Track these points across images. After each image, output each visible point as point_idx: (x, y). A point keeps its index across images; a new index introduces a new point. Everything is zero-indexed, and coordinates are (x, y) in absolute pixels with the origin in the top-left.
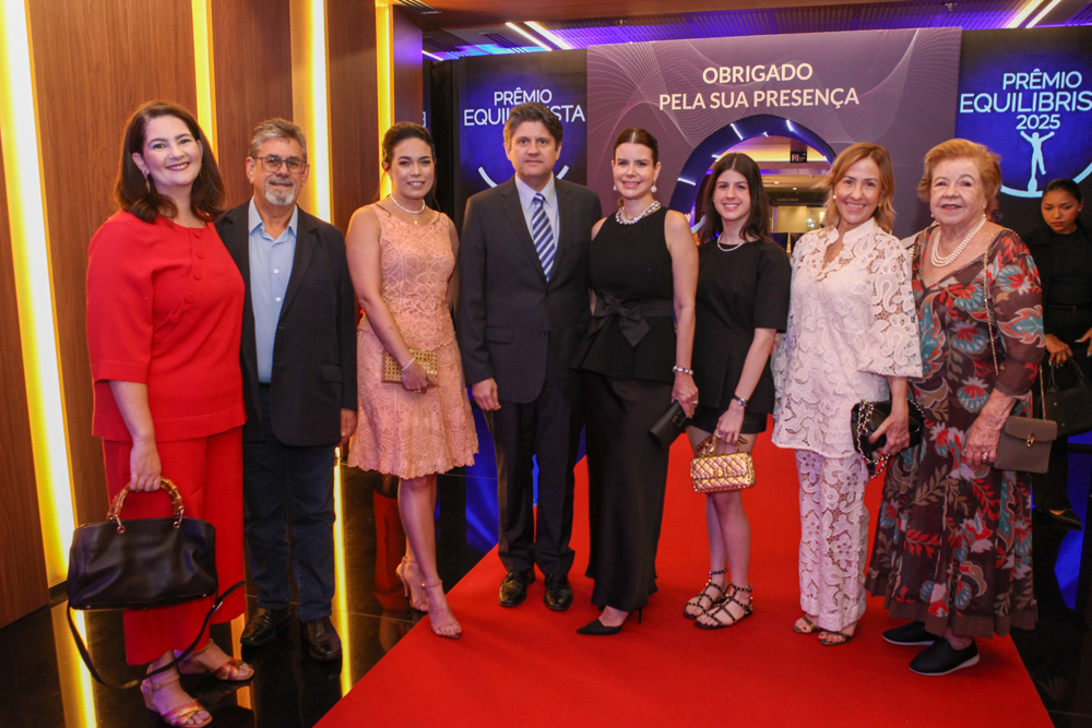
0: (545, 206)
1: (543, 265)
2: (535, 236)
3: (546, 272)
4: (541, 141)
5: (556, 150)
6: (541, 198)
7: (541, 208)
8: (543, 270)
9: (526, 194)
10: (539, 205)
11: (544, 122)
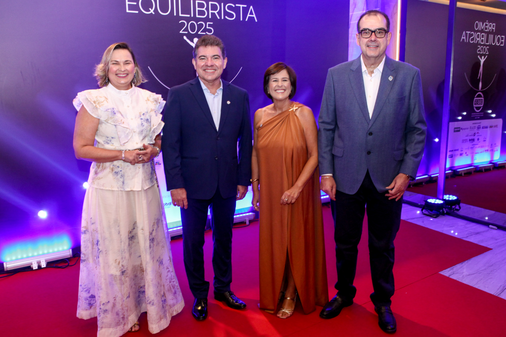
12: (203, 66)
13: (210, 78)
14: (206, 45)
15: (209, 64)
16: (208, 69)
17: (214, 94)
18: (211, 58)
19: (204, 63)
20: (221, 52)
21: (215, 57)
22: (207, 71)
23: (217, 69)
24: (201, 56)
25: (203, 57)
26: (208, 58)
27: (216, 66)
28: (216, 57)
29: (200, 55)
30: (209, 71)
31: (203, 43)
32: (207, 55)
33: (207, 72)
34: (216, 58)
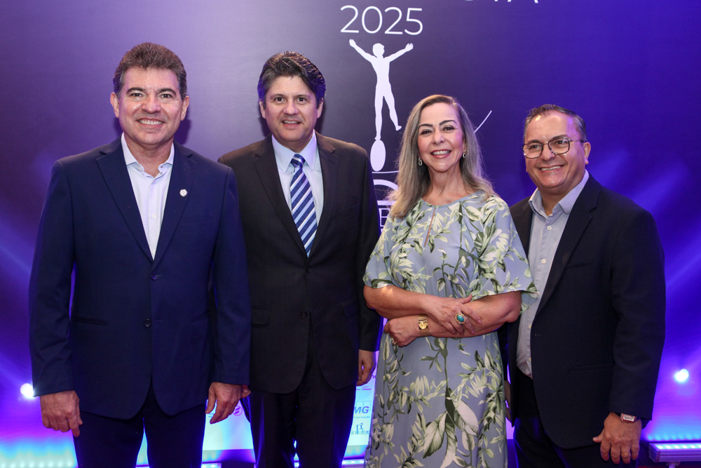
0: (305, 170)
1: (303, 238)
2: (293, 205)
3: (306, 246)
4: (301, 98)
5: (318, 107)
6: (300, 160)
7: (301, 171)
8: (303, 243)
9: (283, 156)
10: (297, 169)
11: (303, 77)
12: (136, 111)
13: (149, 138)
14: (145, 66)
15: (151, 107)
16: (147, 119)
17: (154, 176)
18: (156, 94)
19: (139, 105)
20: (178, 83)
21: (164, 93)
22: (143, 122)
23: (166, 119)
24: (134, 89)
25: (137, 92)
26: (147, 95)
27: (166, 113)
28: (166, 93)
29: (130, 87)
30: (149, 122)
31: (140, 61)
32: (148, 86)
33: (144, 125)
34: (167, 95)
